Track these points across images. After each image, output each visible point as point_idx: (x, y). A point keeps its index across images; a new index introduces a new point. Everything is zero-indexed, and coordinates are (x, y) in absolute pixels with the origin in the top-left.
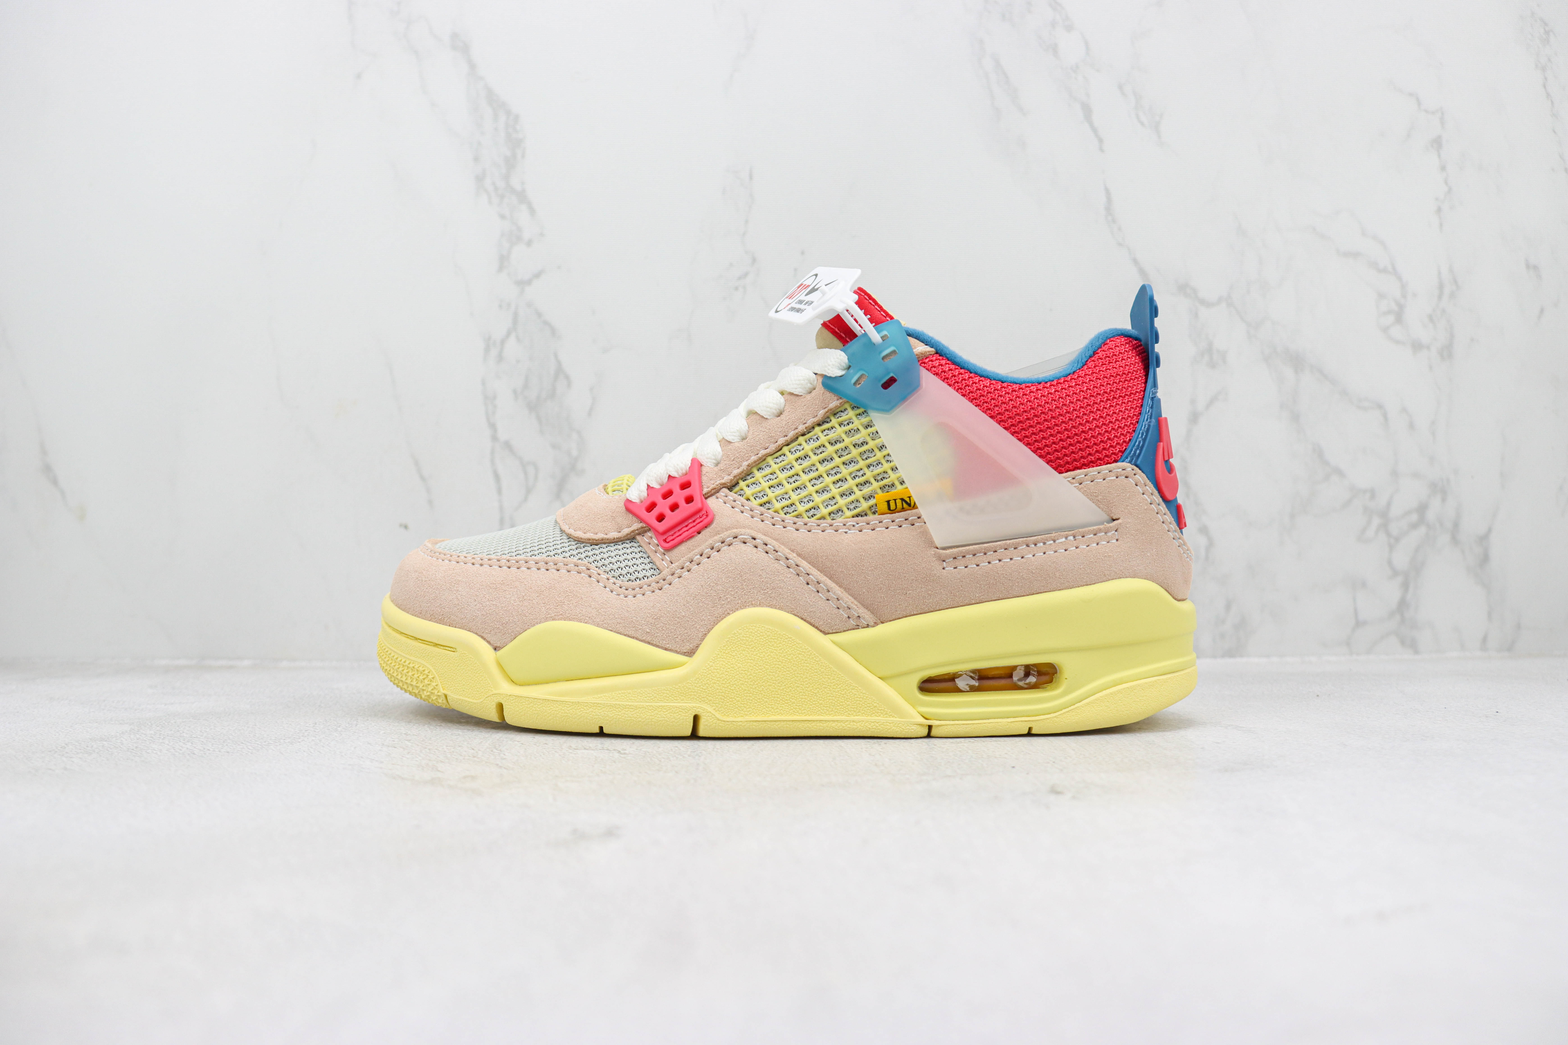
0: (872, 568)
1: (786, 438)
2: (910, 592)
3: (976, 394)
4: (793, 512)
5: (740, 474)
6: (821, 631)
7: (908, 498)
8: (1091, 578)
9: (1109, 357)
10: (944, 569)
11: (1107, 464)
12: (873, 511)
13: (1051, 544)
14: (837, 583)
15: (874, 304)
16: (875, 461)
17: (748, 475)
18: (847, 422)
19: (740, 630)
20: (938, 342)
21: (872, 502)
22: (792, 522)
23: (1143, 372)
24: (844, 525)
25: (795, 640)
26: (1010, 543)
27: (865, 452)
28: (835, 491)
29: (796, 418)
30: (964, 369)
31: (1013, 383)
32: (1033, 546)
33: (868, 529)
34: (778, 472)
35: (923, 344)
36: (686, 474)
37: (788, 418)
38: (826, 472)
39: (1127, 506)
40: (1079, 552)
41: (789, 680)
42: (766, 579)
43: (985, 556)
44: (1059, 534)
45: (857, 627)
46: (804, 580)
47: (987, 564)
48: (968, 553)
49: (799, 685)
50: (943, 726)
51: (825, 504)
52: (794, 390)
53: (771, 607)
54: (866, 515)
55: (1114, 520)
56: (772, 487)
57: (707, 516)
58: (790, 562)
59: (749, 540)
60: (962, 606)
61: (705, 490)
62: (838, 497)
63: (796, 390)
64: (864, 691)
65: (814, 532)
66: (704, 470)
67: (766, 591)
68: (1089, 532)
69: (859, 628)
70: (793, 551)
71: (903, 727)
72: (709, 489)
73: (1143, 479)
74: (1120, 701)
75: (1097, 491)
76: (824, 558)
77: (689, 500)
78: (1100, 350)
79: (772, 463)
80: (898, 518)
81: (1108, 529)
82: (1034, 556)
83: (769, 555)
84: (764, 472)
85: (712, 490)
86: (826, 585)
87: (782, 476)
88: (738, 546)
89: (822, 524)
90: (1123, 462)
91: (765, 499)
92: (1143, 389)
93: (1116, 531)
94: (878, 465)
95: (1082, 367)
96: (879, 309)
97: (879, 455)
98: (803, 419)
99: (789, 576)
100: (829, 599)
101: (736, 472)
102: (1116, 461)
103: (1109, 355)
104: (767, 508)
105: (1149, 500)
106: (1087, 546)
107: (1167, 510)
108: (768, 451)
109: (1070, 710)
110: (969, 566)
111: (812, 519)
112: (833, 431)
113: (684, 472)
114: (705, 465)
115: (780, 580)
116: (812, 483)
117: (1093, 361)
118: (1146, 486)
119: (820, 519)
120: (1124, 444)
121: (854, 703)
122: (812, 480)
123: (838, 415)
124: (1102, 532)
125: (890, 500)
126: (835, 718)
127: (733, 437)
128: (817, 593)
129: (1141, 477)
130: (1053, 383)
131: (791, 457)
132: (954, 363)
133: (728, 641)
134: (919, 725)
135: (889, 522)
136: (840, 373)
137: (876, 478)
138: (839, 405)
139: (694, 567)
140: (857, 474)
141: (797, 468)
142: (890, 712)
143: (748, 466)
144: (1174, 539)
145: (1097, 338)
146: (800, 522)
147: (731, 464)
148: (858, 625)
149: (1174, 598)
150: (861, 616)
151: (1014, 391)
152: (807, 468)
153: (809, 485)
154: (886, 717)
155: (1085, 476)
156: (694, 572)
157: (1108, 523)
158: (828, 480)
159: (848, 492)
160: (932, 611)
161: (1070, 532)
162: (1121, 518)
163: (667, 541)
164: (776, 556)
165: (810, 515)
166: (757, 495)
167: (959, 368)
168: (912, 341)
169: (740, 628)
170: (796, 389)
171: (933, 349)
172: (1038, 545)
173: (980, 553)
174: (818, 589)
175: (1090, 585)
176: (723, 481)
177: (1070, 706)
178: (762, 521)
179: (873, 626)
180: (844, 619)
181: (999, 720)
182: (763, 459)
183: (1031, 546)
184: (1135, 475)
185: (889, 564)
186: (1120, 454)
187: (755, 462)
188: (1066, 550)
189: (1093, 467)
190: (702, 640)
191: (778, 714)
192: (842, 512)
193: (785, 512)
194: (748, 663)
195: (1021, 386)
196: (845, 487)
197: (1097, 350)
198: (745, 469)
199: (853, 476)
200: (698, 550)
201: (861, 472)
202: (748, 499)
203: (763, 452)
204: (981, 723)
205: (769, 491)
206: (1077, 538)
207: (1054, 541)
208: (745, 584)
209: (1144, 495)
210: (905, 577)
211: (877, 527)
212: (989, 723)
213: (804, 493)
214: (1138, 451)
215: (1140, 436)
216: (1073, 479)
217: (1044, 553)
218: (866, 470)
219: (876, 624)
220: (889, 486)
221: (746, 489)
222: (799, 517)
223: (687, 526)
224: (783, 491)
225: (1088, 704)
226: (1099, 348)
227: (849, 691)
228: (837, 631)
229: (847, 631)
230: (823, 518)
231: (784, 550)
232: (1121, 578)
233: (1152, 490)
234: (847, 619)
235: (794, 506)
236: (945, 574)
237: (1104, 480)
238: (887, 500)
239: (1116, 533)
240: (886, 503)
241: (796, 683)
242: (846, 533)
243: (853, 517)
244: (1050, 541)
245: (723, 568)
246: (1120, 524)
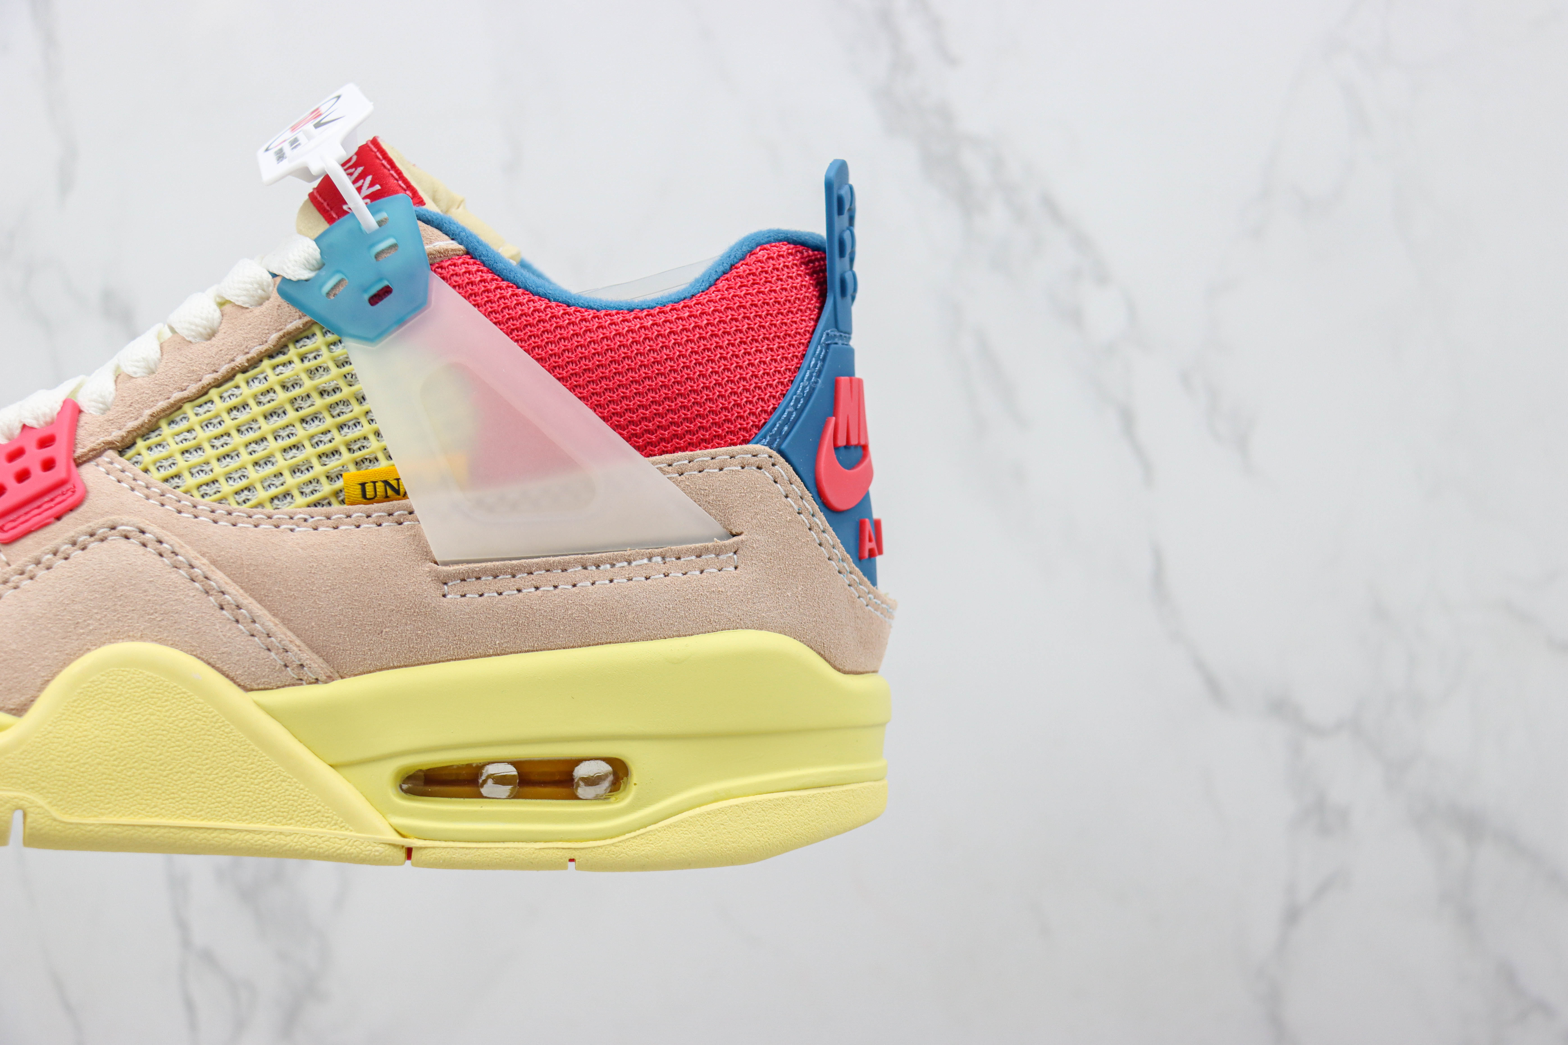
0: (328, 588)
1: (215, 375)
2: (387, 630)
3: (520, 321)
4: (215, 493)
5: (138, 428)
6: (239, 685)
7: (396, 481)
8: (687, 625)
9: (754, 274)
10: (444, 596)
11: (730, 445)
12: (340, 499)
13: (623, 567)
14: (270, 610)
15: (389, 167)
16: (352, 420)
17: (153, 431)
18: (313, 355)
19: (103, 675)
20: (471, 235)
21: (339, 484)
22: (209, 509)
23: (816, 302)
24: (291, 518)
25: (192, 697)
26: (554, 562)
27: (338, 404)
28: (282, 463)
29: (234, 343)
30: (507, 280)
31: (587, 307)
32: (594, 568)
33: (328, 527)
34: (198, 428)
35: (447, 237)
36: (52, 423)
37: (221, 344)
38: (273, 433)
39: (756, 514)
40: (669, 582)
41: (178, 762)
42: (156, 598)
43: (513, 579)
44: (637, 552)
45: (300, 681)
46: (216, 601)
47: (516, 592)
48: (485, 572)
49: (194, 770)
50: (429, 850)
51: (266, 484)
52: (236, 298)
53: (160, 643)
54: (330, 504)
55: (734, 536)
56: (187, 451)
57: (74, 492)
58: (196, 572)
59: (134, 533)
60: (473, 657)
61: (79, 452)
62: (287, 474)
63: (240, 299)
64: (301, 786)
65: (241, 527)
66: (83, 419)
67: (152, 617)
68: (689, 552)
69: (302, 684)
70: (203, 555)
71: (362, 847)
72: (85, 450)
73: (786, 473)
74: (722, 827)
75: (707, 488)
76: (252, 569)
77: (48, 465)
78: (742, 262)
79: (190, 413)
80: (375, 511)
81: (721, 548)
82: (593, 584)
83: (164, 559)
84: (176, 428)
85: (90, 451)
86: (250, 612)
87: (202, 435)
88: (115, 542)
89: (255, 514)
90: (757, 443)
91: (173, 471)
92: (811, 330)
93: (735, 553)
94: (356, 426)
95: (708, 289)
96: (397, 177)
97: (357, 409)
98: (244, 347)
99: (192, 594)
100: (255, 633)
101: (132, 425)
102: (746, 441)
103: (754, 271)
104: (175, 485)
105: (796, 507)
106: (684, 574)
107: (828, 525)
108: (185, 394)
109: (638, 836)
110: (486, 595)
111: (245, 506)
112: (290, 367)
113: (48, 419)
114: (86, 411)
115: (177, 600)
116: (250, 449)
117: (727, 279)
118: (791, 484)
119: (256, 507)
120: (764, 415)
121: (285, 804)
122: (250, 443)
123: (301, 343)
124: (711, 552)
125: (366, 483)
126: (252, 826)
127: (135, 369)
128: (235, 624)
129: (783, 469)
130: (652, 311)
131: (220, 406)
132: (491, 270)
133: (82, 693)
134: (390, 844)
135: (361, 517)
136: (306, 275)
137: (351, 447)
138: (301, 326)
139: (41, 573)
140: (322, 439)
141: (229, 423)
142: (342, 822)
143: (152, 416)
144: (840, 572)
145: (741, 243)
146: (221, 511)
147: (126, 413)
148: (301, 680)
149: (835, 667)
150: (305, 664)
151: (584, 320)
152: (244, 425)
153: (243, 452)
154: (335, 829)
155: (690, 462)
156: (39, 580)
157: (721, 538)
158: (273, 445)
159: (305, 467)
160: (424, 664)
161: (656, 550)
162: (745, 533)
163: (6, 528)
164: (175, 561)
165: (240, 500)
166: (162, 464)
167: (499, 279)
168: (428, 231)
169: (103, 673)
170: (239, 296)
171: (462, 247)
172: (602, 567)
173: (505, 573)
174: (237, 618)
175: (685, 636)
176: (109, 439)
177: (639, 829)
178: (163, 505)
179: (326, 682)
180: (277, 668)
181: (521, 845)
182: (177, 406)
183: (589, 568)
184: (773, 465)
185: (356, 583)
186: (755, 430)
187: (163, 410)
188: (647, 579)
189: (707, 448)
190: (41, 689)
191: (156, 816)
192: (292, 498)
193: (202, 492)
194: (112, 730)
195: (598, 314)
196: (299, 457)
197: (737, 263)
198: (146, 421)
199: (314, 441)
200: (50, 546)
201: (329, 436)
202: (146, 471)
203: (177, 395)
204: (490, 848)
205: (179, 458)
206: (667, 560)
207: (630, 563)
208: (120, 603)
209: (789, 499)
210: (380, 605)
211: (341, 524)
212: (505, 848)
213: (233, 464)
214: (786, 428)
215: (792, 404)
216: (670, 465)
217: (611, 581)
218: (335, 432)
219: (330, 679)
220: (370, 461)
221: (144, 452)
222: (223, 502)
223: (39, 507)
224: (202, 459)
225: (669, 827)
226: (741, 260)
227: (276, 784)
228: (267, 686)
229: (283, 687)
230: (260, 505)
231: (188, 552)
232: (737, 628)
233: (802, 492)
234: (283, 668)
235: (217, 485)
236: (445, 604)
237: (721, 469)
238: (361, 481)
239: (735, 556)
240: (360, 487)
241: (189, 766)
242: (292, 530)
243: (309, 506)
244: (621, 562)
245: (87, 577)
246: (742, 542)
